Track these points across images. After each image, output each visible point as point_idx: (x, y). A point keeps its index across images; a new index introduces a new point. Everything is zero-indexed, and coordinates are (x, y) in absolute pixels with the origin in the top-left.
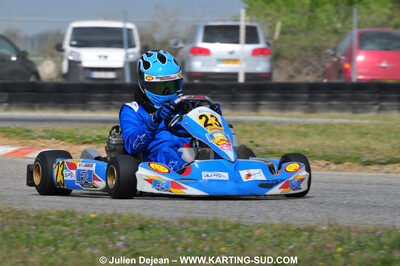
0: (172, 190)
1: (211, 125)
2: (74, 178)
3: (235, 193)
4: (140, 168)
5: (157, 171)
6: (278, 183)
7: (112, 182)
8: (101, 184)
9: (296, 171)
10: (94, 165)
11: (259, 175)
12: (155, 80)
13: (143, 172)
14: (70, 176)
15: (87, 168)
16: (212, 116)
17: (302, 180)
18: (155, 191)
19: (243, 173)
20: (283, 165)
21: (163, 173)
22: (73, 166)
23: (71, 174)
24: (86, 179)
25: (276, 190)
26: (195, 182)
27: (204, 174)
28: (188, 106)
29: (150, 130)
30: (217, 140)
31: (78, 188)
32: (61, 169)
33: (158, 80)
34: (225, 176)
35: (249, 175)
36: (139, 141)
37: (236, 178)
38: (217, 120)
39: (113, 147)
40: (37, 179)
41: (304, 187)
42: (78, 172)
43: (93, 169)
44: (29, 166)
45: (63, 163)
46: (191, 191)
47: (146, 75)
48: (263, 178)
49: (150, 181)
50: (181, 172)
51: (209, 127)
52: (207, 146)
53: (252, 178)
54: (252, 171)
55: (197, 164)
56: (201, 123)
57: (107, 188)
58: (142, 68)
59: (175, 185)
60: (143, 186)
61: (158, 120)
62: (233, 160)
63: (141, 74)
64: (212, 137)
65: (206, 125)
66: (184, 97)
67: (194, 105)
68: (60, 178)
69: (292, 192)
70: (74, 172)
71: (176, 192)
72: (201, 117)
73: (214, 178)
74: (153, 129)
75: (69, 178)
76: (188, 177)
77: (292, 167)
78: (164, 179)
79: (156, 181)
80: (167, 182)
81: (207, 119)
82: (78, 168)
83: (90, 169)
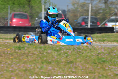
0: (57, 43)
5: (53, 38)
6: (85, 43)
7: (40, 41)
8: (37, 42)
10: (35, 37)
11: (81, 40)
12: (51, 13)
13: (49, 38)
15: (33, 38)
17: (92, 42)
19: (76, 40)
20: (87, 38)
23: (28, 39)
24: (32, 40)
25: (85, 45)
26: (63, 42)
27: (66, 39)
28: (59, 21)
30: (69, 30)
32: (24, 38)
33: (52, 14)
34: (72, 40)
35: (78, 40)
36: (46, 29)
37: (75, 41)
38: (68, 25)
43: (35, 38)
44: (14, 37)
45: (25, 36)
46: (63, 44)
49: (51, 41)
50: (60, 39)
51: (66, 27)
52: (66, 32)
53: (79, 41)
54: (79, 39)
55: (64, 37)
56: (64, 26)
60: (49, 42)
62: (74, 36)
64: (67, 29)
66: (58, 19)
68: (24, 40)
69: (89, 45)
70: (28, 38)
72: (64, 24)
75: (27, 40)
76: (62, 40)
77: (89, 38)
78: (55, 40)
79: (53, 41)
80: (56, 41)
81: (66, 25)
82: (30, 37)
83: (34, 38)
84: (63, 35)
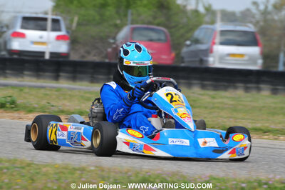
0: (144, 151)
1: (175, 101)
2: (65, 138)
3: (194, 156)
4: (120, 133)
5: (133, 136)
6: (227, 150)
7: (96, 143)
8: (87, 144)
9: (241, 140)
10: (83, 128)
11: (212, 143)
12: (132, 64)
13: (122, 136)
14: (62, 136)
15: (77, 131)
16: (176, 94)
17: (245, 148)
18: (132, 152)
19: (201, 141)
20: (231, 135)
21: (138, 138)
22: (64, 128)
23: (63, 135)
24: (75, 139)
25: (226, 155)
26: (164, 146)
27: (170, 140)
28: (157, 86)
29: (126, 105)
30: (180, 113)
31: (68, 145)
32: (54, 130)
33: (135, 65)
34: (187, 142)
35: (205, 143)
36: (118, 114)
37: (195, 144)
38: (180, 97)
39: (95, 115)
40: (33, 137)
41: (246, 153)
42: (69, 133)
43: (82, 131)
44: (27, 126)
45: (56, 125)
46: (159, 153)
47: (125, 60)
48: (216, 145)
49: (127, 143)
50: (152, 138)
51: (174, 103)
52: (173, 118)
53: (207, 145)
54: (208, 140)
56: (168, 99)
57: (92, 147)
58: (122, 55)
59: (147, 148)
60: (121, 147)
61: (132, 97)
62: (193, 130)
63: (121, 59)
64: (176, 111)
65: (171, 101)
66: (154, 79)
67: (162, 85)
68: (53, 137)
69: (237, 157)
70: (65, 133)
71: (147, 153)
72: (167, 95)
73: (177, 143)
75: (61, 137)
76: (158, 141)
77: (238, 137)
78: (139, 143)
79: (132, 144)
80: (141, 145)
81: (172, 97)
82: (69, 130)
83: (79, 131)
84: (163, 127)
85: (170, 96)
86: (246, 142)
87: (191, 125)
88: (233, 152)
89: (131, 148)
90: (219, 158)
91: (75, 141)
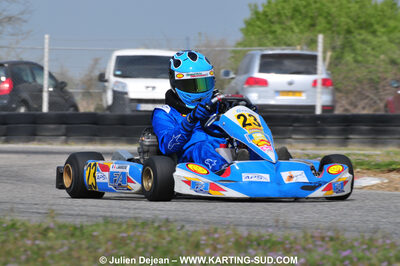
0: (211, 191)
1: (250, 124)
2: (107, 180)
3: (276, 195)
4: (177, 169)
5: (195, 172)
6: (320, 185)
7: (148, 184)
8: (136, 186)
9: (339, 173)
10: (128, 167)
11: (301, 177)
12: (186, 77)
13: (180, 173)
14: (103, 178)
15: (121, 170)
16: (250, 116)
17: (345, 182)
18: (194, 193)
19: (285, 175)
20: (326, 167)
21: (202, 175)
22: (105, 168)
24: (120, 181)
26: (235, 184)
27: (244, 175)
28: (225, 105)
29: (185, 130)
30: (257, 140)
31: (111, 190)
32: (92, 171)
33: (189, 77)
34: (266, 178)
35: (291, 177)
36: (174, 141)
37: (278, 180)
38: (255, 120)
39: (146, 148)
40: (67, 182)
41: (347, 189)
42: (111, 174)
43: (127, 170)
44: (58, 168)
45: (95, 165)
46: (231, 193)
47: (176, 73)
48: (305, 180)
49: (188, 182)
50: (220, 173)
51: (248, 127)
52: (246, 147)
53: (294, 180)
54: (294, 173)
55: (236, 165)
56: (239, 123)
57: (142, 191)
59: (214, 187)
60: (181, 188)
61: (194, 120)
62: (274, 161)
63: (171, 73)
64: (251, 137)
65: (244, 125)
66: (222, 97)
67: (231, 104)
68: (91, 181)
69: (335, 195)
70: (107, 174)
71: (215, 194)
72: (239, 117)
73: (255, 180)
74: (189, 129)
75: (102, 180)
76: (228, 178)
77: (335, 168)
78: (203, 181)
79: (194, 183)
80: (206, 184)
81: (245, 119)
82: (111, 170)
83: (124, 171)
84: (235, 159)
85: (242, 118)
86: (347, 176)
87: (272, 156)
88: (328, 189)
89: (193, 188)
90: (310, 196)
91: (120, 185)
